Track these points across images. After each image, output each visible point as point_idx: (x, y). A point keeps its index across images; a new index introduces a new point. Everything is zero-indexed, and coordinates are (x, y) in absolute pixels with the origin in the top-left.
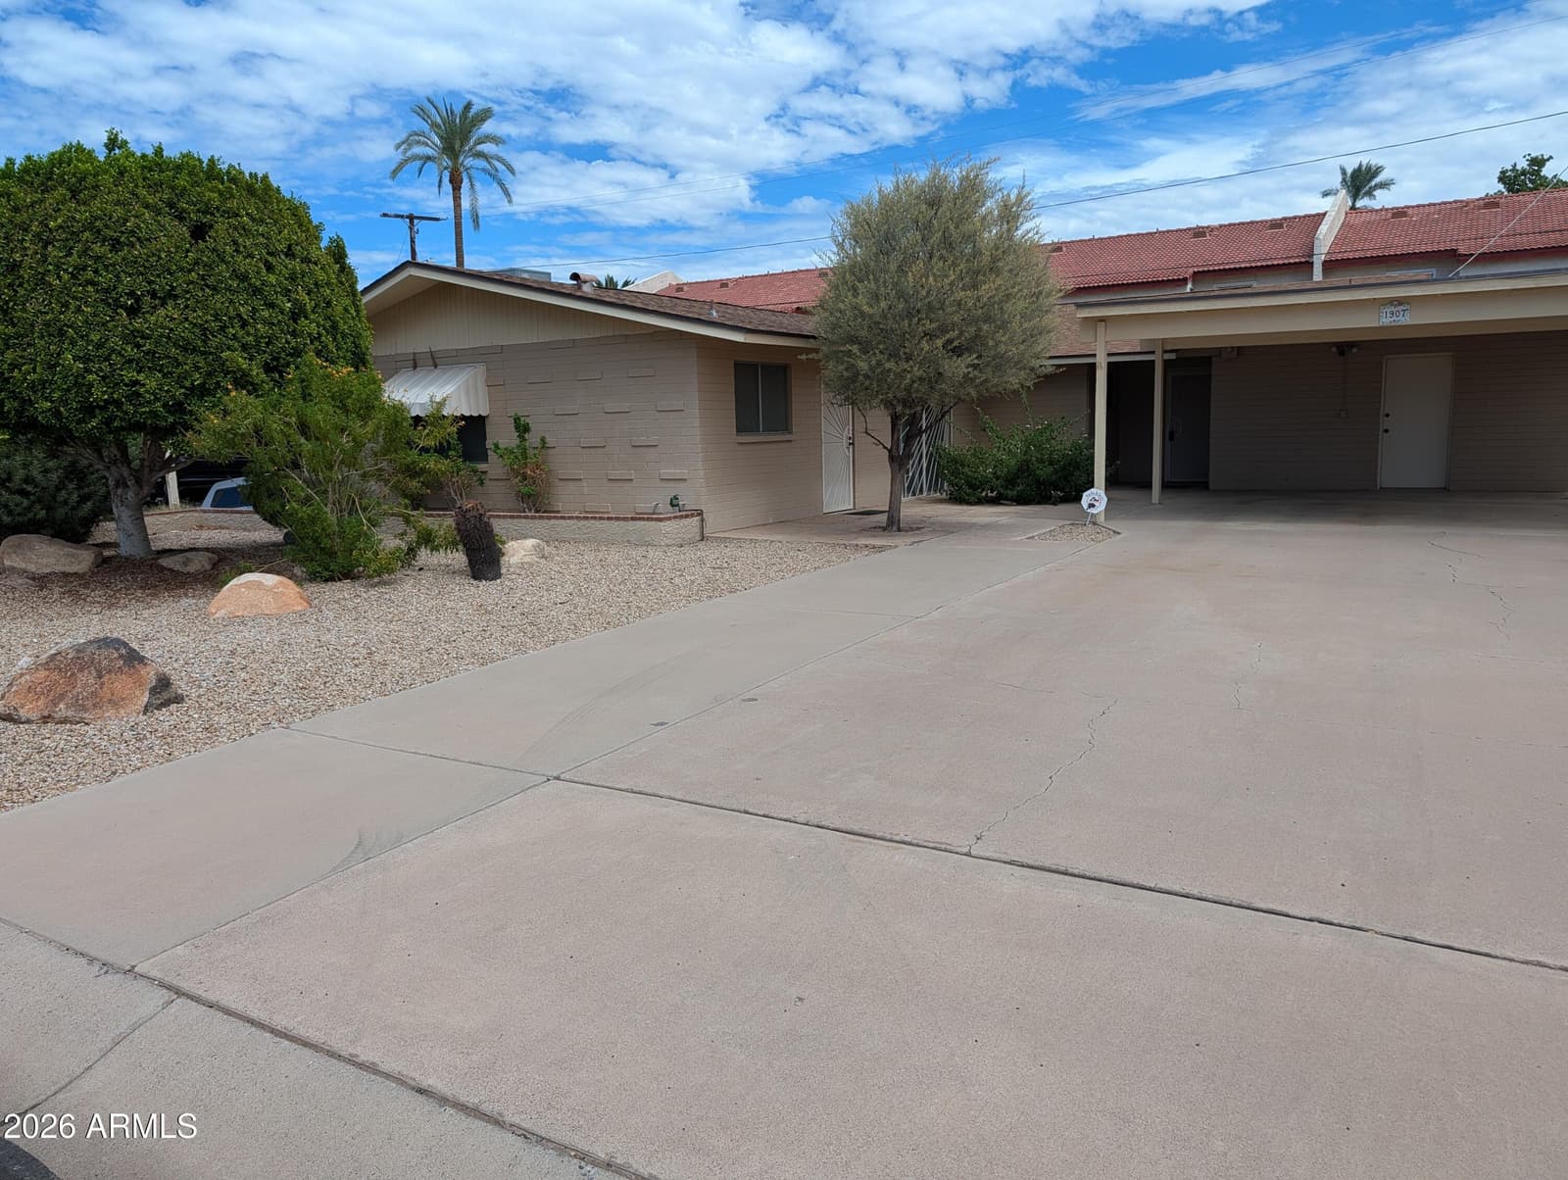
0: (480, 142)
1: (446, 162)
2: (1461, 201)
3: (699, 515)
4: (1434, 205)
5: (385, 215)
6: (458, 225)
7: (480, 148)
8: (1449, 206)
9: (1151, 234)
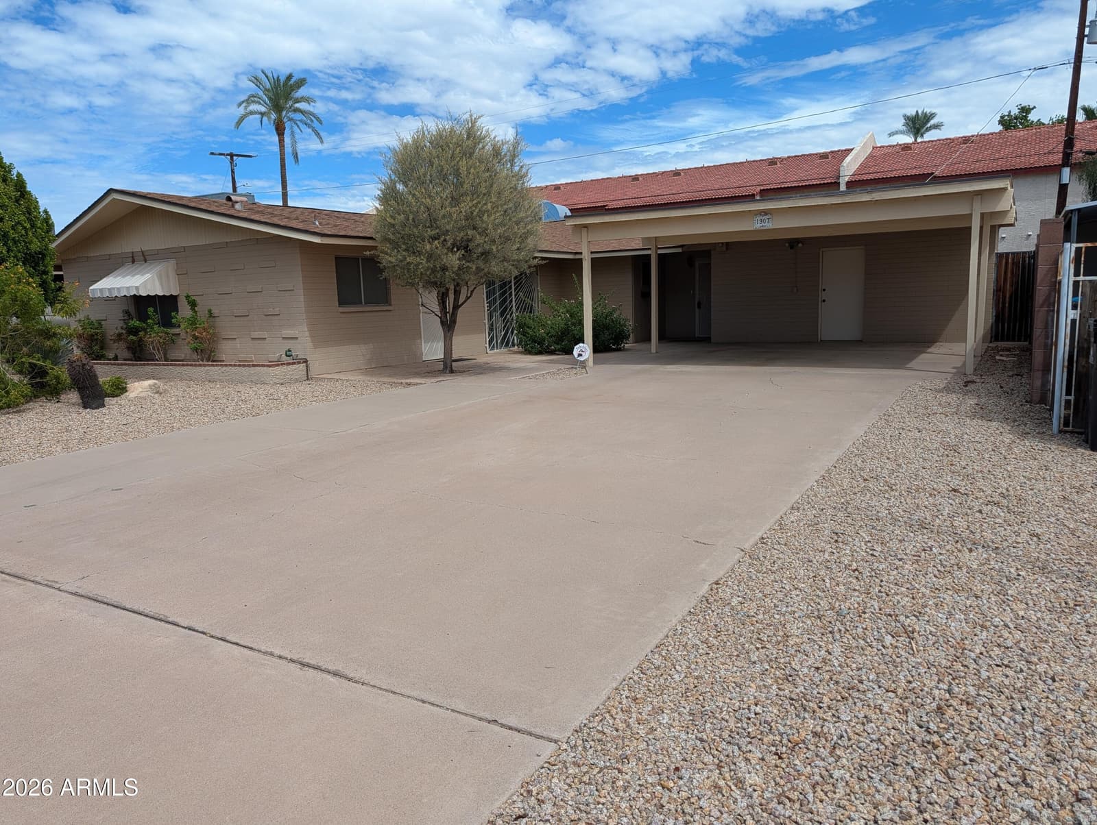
0: (297, 101)
1: (273, 116)
2: (950, 139)
3: (304, 362)
4: (932, 141)
5: (212, 154)
6: (283, 160)
7: (297, 105)
8: (941, 142)
9: (742, 163)
